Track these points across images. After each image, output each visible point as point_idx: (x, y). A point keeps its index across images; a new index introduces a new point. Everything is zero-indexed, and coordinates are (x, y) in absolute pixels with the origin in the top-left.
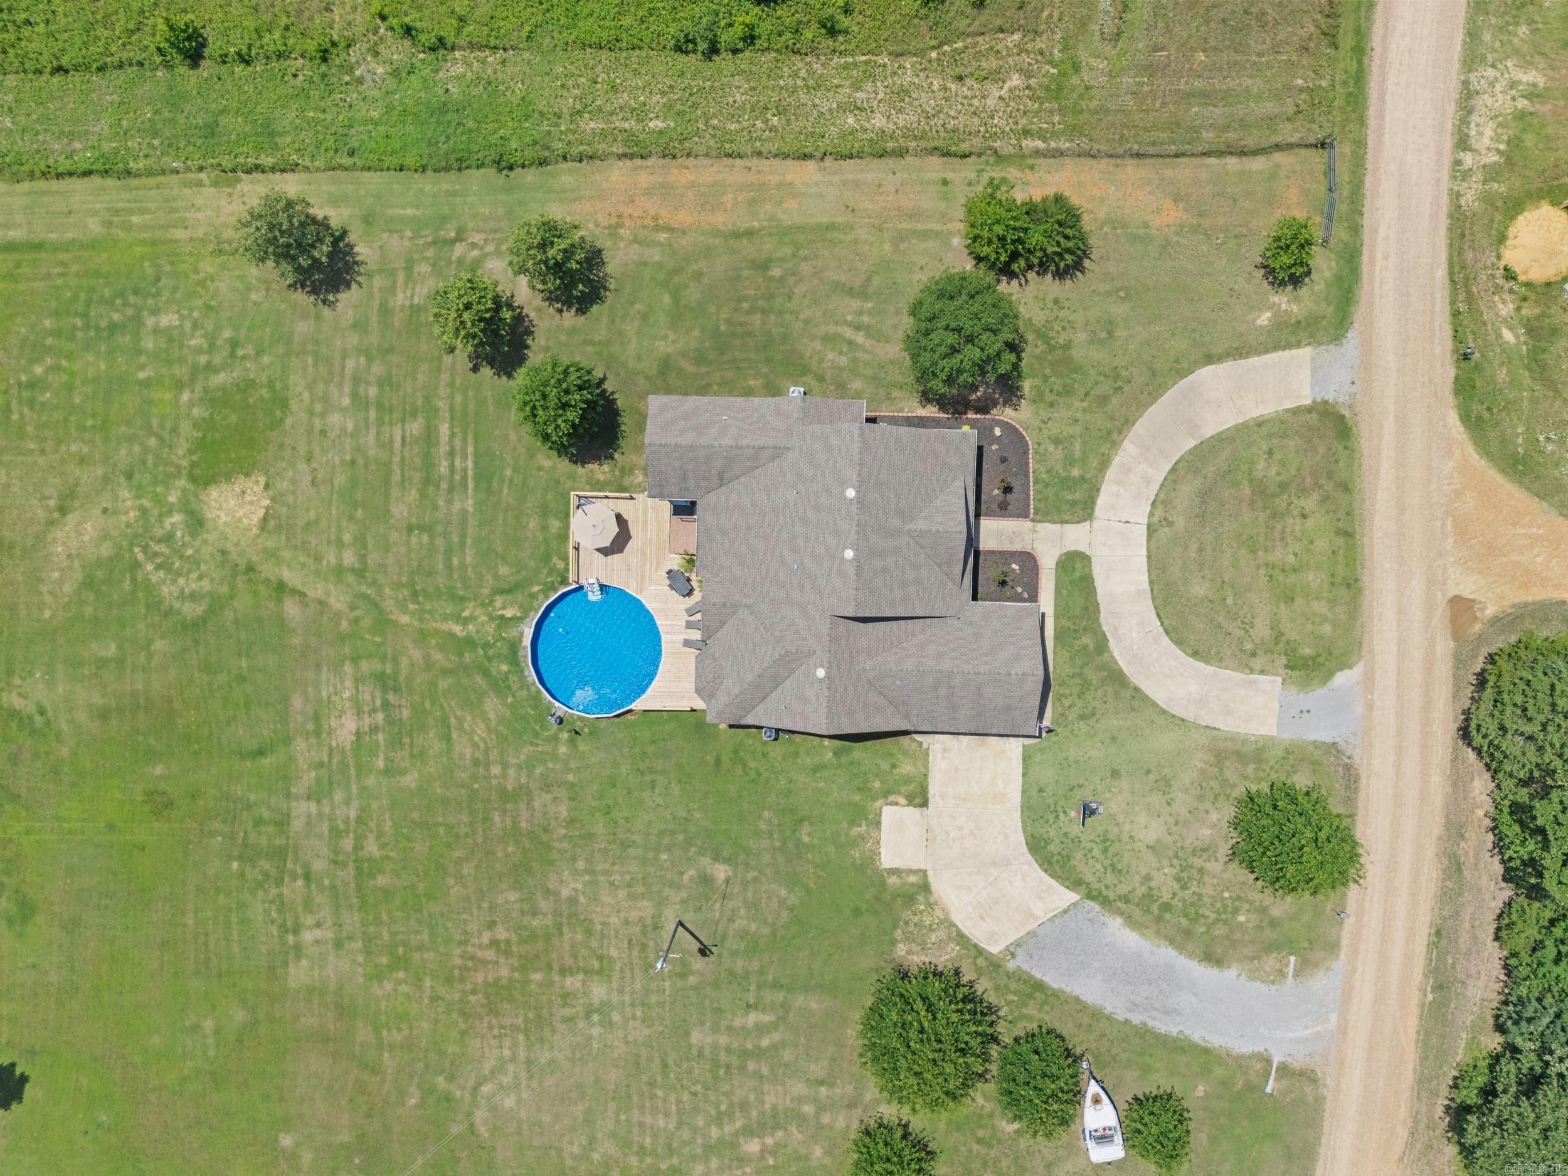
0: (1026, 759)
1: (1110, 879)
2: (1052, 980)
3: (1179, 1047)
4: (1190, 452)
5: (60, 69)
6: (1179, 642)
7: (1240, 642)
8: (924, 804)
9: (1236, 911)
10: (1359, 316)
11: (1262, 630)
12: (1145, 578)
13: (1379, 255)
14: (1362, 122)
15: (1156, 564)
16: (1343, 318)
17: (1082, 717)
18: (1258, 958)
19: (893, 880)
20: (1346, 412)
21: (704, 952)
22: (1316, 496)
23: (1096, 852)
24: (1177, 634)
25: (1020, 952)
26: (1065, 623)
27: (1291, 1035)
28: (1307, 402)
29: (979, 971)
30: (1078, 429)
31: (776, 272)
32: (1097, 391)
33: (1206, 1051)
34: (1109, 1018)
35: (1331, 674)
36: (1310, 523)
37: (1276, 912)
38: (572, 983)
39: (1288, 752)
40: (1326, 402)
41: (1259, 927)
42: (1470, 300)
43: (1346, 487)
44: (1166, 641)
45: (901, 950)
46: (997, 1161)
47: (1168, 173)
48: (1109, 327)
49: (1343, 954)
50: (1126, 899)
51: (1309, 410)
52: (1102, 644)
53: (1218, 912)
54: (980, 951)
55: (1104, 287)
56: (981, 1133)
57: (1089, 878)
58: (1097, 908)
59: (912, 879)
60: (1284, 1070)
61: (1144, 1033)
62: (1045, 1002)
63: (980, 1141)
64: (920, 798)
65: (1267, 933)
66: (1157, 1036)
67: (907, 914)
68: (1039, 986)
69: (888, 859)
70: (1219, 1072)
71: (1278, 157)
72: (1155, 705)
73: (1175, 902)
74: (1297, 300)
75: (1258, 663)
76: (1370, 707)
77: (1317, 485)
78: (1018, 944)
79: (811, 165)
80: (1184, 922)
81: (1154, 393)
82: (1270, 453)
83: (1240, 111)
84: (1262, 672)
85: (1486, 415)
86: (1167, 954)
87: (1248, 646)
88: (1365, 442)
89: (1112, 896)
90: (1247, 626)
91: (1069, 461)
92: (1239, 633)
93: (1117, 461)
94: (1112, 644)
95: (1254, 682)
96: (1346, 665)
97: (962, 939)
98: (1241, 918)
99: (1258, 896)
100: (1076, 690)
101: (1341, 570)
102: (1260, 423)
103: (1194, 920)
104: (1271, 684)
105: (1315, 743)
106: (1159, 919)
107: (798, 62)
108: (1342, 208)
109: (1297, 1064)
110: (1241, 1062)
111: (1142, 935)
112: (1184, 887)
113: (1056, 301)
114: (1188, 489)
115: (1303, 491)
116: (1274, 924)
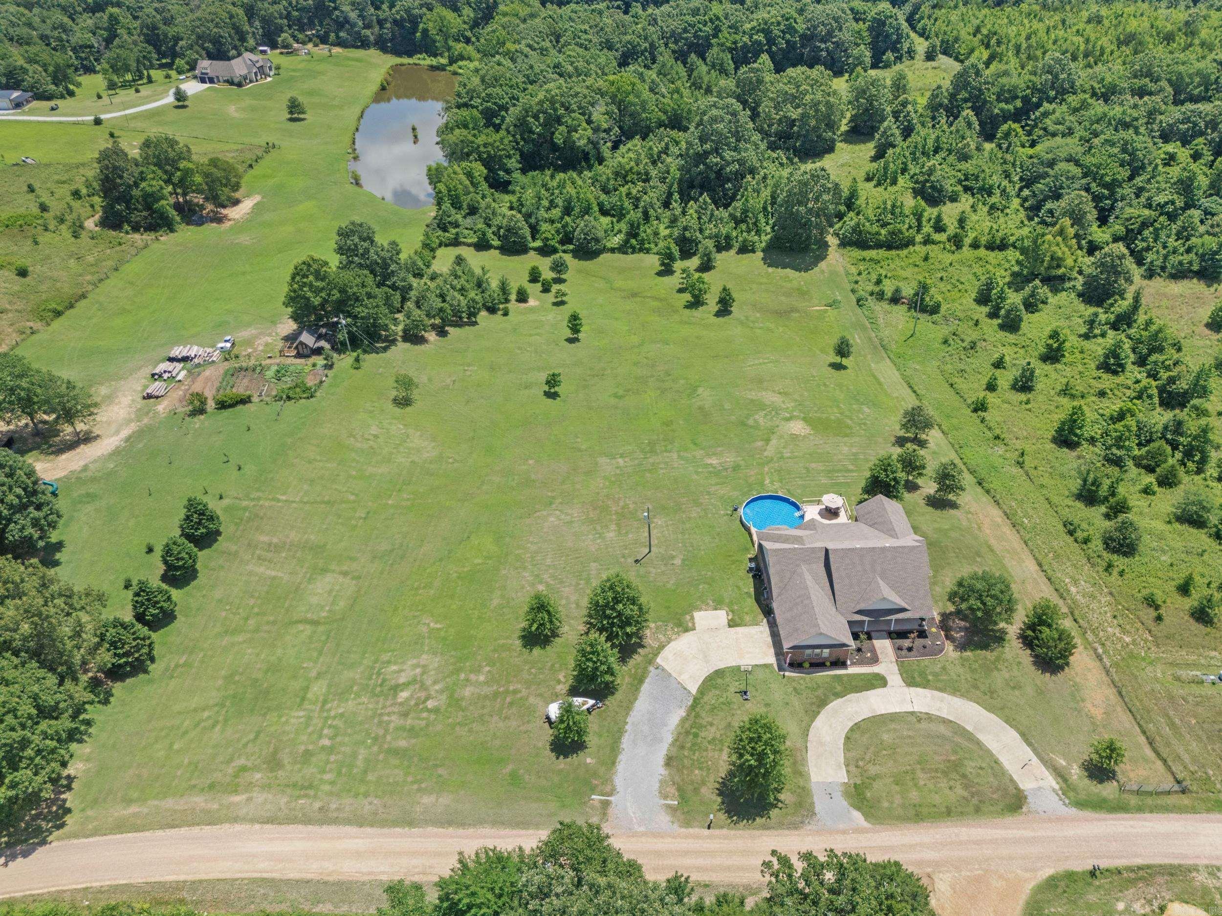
0: (766, 666)
1: (707, 707)
2: (645, 687)
3: (614, 749)
4: (964, 729)
5: (952, 385)
6: (852, 730)
7: (863, 759)
8: (730, 626)
9: (701, 769)
10: (1087, 814)
11: (873, 770)
12: (883, 712)
13: (1131, 823)
14: (1209, 811)
15: (893, 717)
16: (1082, 805)
17: (795, 689)
18: (674, 784)
19: (688, 617)
20: (1024, 809)
21: (637, 561)
22: (966, 794)
23: (721, 700)
24: (856, 727)
25: (659, 671)
26: (845, 679)
27: (629, 804)
28: (1021, 787)
29: (646, 656)
30: (955, 677)
31: (978, 559)
32: (979, 684)
33: (614, 763)
34: (627, 714)
35: (859, 809)
36: (947, 791)
37: (703, 790)
38: (613, 527)
39: (803, 788)
40: (1026, 798)
41: (692, 782)
42: (1133, 882)
43: (977, 810)
44: (851, 724)
45: (652, 625)
46: (543, 673)
47: (1119, 709)
48: (1017, 687)
49: (683, 830)
50: (697, 716)
51: (1017, 788)
52: (838, 695)
53: (698, 760)
54: (656, 655)
55: (1039, 683)
56: (557, 666)
57: (706, 699)
58: (690, 703)
59: (690, 625)
60: (606, 804)
61: (621, 732)
62: (632, 685)
63: (553, 665)
64: (732, 624)
65: (691, 787)
66: (620, 738)
67: (671, 625)
68: (641, 681)
69: (697, 615)
70: (602, 770)
71: (1159, 763)
72: (812, 721)
73: (700, 739)
74: (1080, 778)
75: (853, 769)
76: (844, 832)
77: (973, 795)
78: (663, 670)
79: (1037, 568)
80: (688, 745)
81: (991, 709)
82: (981, 768)
83: (1174, 741)
84: (848, 771)
85: (1060, 890)
86: (669, 739)
87: (861, 763)
88: (1009, 820)
89: (697, 709)
90: (873, 762)
91: (935, 675)
92: (867, 758)
93: (945, 695)
94: (840, 700)
95: (841, 768)
96: (867, 816)
97: (662, 647)
98: (697, 772)
99: (712, 780)
100: (809, 685)
101: (925, 810)
102: (996, 762)
103: (690, 749)
104: (842, 776)
105: (813, 804)
106: (688, 733)
107: (1084, 561)
108: (1149, 801)
109: (610, 811)
110: (608, 780)
111: (678, 725)
112: (709, 742)
113: (1020, 663)
114: (942, 729)
115: (966, 787)
116: (696, 791)
